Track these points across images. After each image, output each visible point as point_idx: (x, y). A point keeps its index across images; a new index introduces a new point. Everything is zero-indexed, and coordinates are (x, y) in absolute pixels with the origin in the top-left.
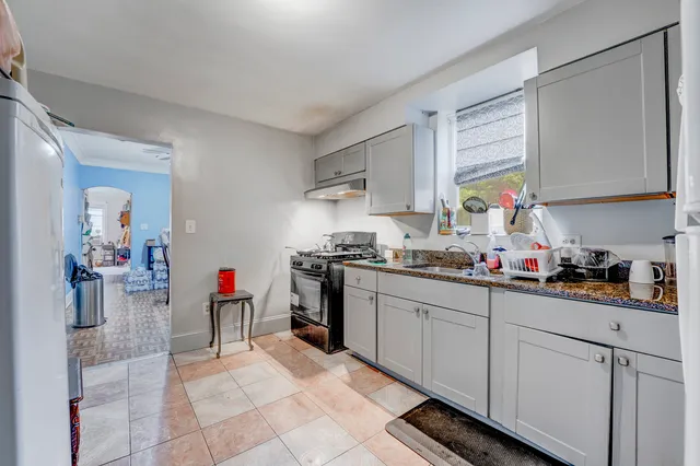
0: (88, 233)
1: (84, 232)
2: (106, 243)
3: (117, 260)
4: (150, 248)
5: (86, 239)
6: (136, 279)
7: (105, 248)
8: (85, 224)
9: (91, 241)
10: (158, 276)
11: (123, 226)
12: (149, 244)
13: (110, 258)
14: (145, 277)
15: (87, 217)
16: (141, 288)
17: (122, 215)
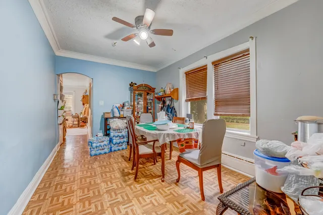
0: (62, 108)
1: (59, 107)
2: (74, 114)
3: (81, 124)
4: (106, 119)
5: (61, 112)
6: (98, 145)
7: (74, 117)
8: (60, 101)
9: (64, 114)
10: (114, 141)
11: (84, 104)
12: (106, 116)
13: (76, 123)
14: (105, 143)
15: (62, 97)
16: (102, 152)
17: (84, 97)
